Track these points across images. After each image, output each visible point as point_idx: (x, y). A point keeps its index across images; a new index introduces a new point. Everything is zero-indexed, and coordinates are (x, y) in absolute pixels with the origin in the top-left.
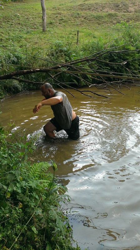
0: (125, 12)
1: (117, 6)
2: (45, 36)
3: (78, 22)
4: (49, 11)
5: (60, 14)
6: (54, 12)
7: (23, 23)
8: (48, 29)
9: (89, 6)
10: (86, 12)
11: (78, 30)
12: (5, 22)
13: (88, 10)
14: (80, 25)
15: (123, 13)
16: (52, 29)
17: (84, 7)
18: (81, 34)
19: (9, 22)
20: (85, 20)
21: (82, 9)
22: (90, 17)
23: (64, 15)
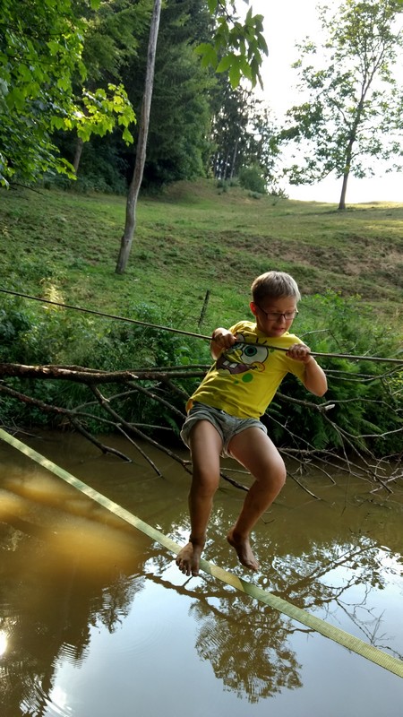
0: (336, 272)
1: (318, 255)
2: (118, 283)
3: (214, 269)
4: (145, 229)
5: (171, 241)
6: (156, 234)
7: (68, 241)
8: (131, 270)
9: (250, 239)
10: (237, 250)
11: (209, 288)
12: (23, 229)
13: (244, 249)
14: (218, 277)
15: (331, 273)
16: (143, 273)
17: (234, 239)
18: (214, 300)
19: (33, 230)
20: (231, 268)
21: (229, 242)
22: (247, 265)
23: (180, 246)
